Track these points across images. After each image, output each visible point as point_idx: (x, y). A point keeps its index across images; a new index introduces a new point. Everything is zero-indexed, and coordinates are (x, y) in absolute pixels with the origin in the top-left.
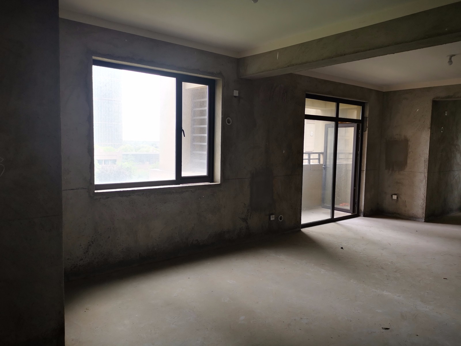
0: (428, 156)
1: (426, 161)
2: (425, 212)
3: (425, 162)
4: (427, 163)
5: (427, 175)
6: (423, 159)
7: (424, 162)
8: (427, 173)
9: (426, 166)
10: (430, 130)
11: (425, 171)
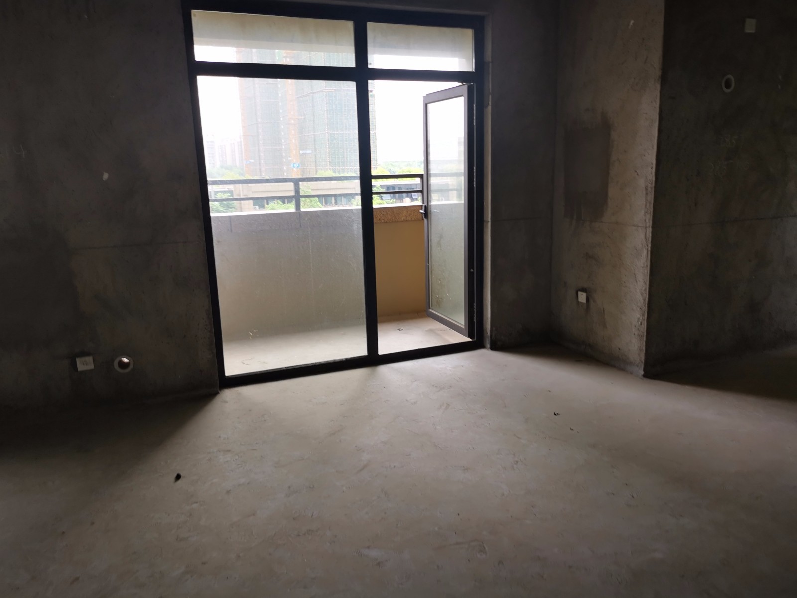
0: (654, 174)
1: (649, 189)
2: (644, 349)
3: (647, 194)
4: (651, 197)
5: (650, 235)
6: (641, 183)
7: (644, 192)
8: (651, 229)
9: (648, 205)
10: (658, 86)
11: (647, 221)
